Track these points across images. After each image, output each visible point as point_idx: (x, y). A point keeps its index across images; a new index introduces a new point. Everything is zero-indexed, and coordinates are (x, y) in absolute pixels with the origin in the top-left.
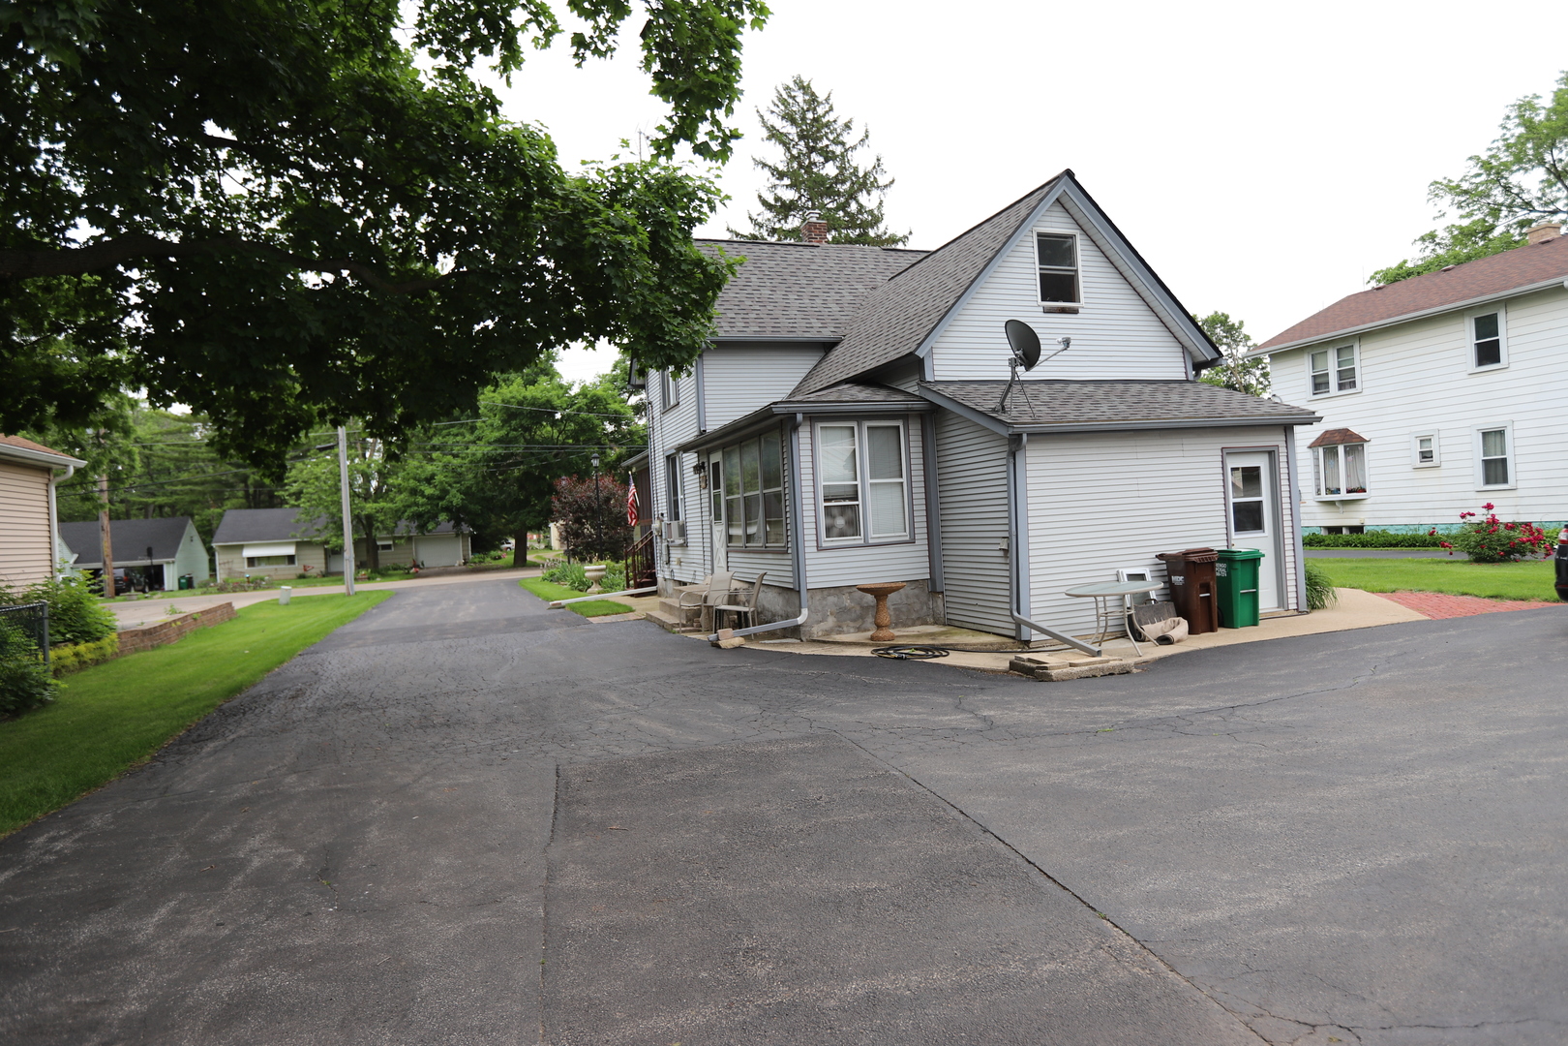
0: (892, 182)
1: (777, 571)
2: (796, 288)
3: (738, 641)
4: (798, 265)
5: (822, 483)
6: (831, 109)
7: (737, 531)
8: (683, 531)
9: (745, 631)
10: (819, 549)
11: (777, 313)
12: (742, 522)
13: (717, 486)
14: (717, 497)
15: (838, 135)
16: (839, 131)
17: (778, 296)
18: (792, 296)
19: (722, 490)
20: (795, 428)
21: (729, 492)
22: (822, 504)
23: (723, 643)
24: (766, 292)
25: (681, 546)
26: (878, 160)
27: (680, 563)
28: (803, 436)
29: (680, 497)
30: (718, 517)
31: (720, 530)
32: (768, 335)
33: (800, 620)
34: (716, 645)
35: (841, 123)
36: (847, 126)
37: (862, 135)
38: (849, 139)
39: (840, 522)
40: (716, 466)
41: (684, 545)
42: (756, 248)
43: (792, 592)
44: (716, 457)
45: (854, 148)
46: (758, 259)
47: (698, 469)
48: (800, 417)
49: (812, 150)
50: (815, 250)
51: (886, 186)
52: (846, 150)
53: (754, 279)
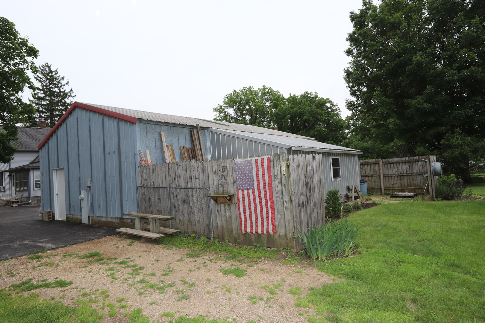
0: (76, 95)
1: (25, 194)
2: (35, 139)
3: (16, 205)
4: (36, 133)
5: (35, 179)
6: (57, 73)
7: (18, 189)
8: (4, 188)
9: (18, 204)
10: (34, 190)
11: (30, 144)
12: (19, 187)
13: (13, 179)
14: (13, 182)
15: (60, 80)
16: (60, 79)
17: (31, 140)
18: (34, 141)
19: (15, 180)
20: (30, 171)
21: (16, 180)
22: (35, 183)
23: (13, 206)
24: (28, 139)
25: (3, 191)
26: (71, 89)
27: (3, 195)
28: (31, 172)
29: (4, 181)
30: (14, 185)
31: (14, 188)
32: (27, 149)
33: (29, 202)
34: (12, 206)
35: (61, 77)
36: (63, 78)
37: (67, 82)
38: (63, 82)
39: (38, 186)
40: (13, 175)
41: (5, 191)
42: (26, 129)
43: (28, 198)
44: (14, 174)
45: (64, 85)
46: (26, 131)
47: (9, 176)
48: (30, 169)
49: (50, 84)
50: (41, 130)
51: (74, 96)
52: (62, 85)
53: (25, 136)
